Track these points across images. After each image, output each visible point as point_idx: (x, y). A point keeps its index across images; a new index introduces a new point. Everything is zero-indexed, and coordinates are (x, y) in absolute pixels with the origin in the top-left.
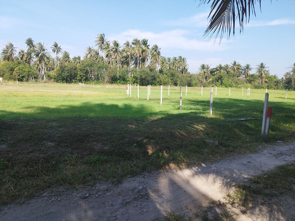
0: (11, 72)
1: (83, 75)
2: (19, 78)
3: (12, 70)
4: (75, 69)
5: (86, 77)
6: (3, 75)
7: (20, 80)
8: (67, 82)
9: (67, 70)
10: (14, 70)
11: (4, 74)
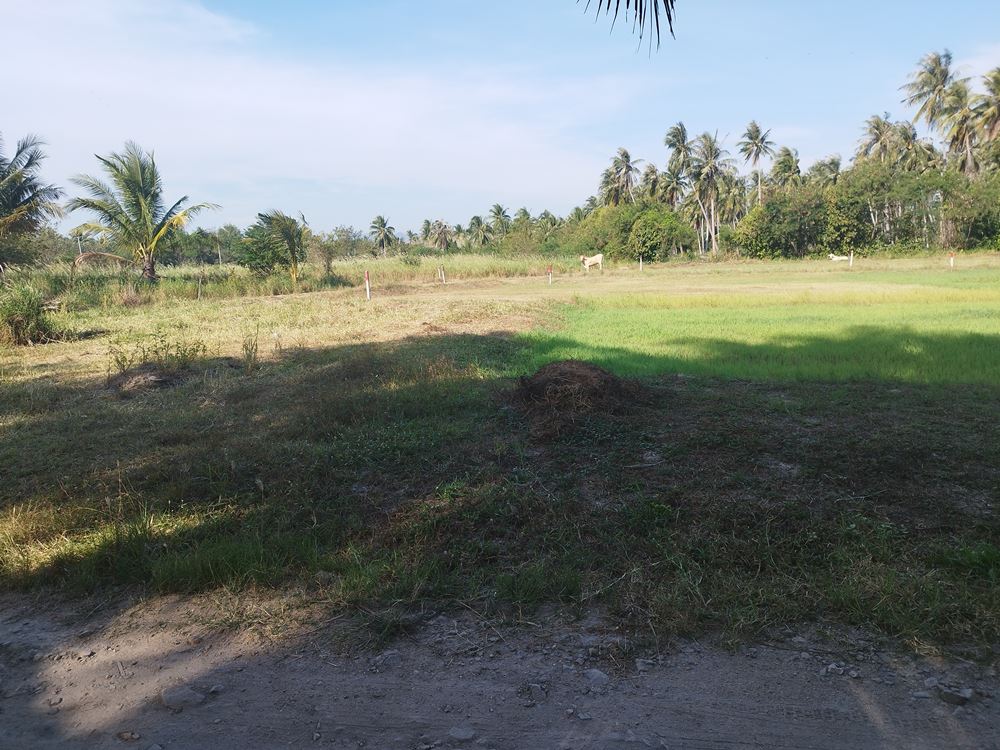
0: (624, 235)
1: (849, 226)
2: (645, 252)
3: (627, 228)
4: (818, 206)
5: (859, 230)
6: (602, 247)
7: (648, 258)
8: (786, 256)
9: (790, 212)
10: (630, 230)
11: (606, 244)
